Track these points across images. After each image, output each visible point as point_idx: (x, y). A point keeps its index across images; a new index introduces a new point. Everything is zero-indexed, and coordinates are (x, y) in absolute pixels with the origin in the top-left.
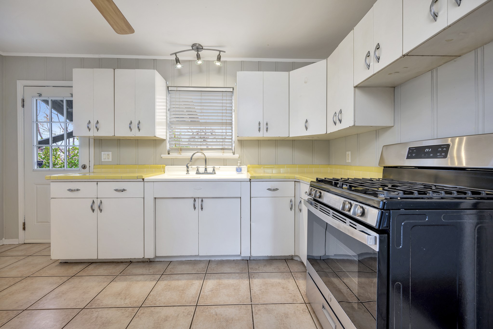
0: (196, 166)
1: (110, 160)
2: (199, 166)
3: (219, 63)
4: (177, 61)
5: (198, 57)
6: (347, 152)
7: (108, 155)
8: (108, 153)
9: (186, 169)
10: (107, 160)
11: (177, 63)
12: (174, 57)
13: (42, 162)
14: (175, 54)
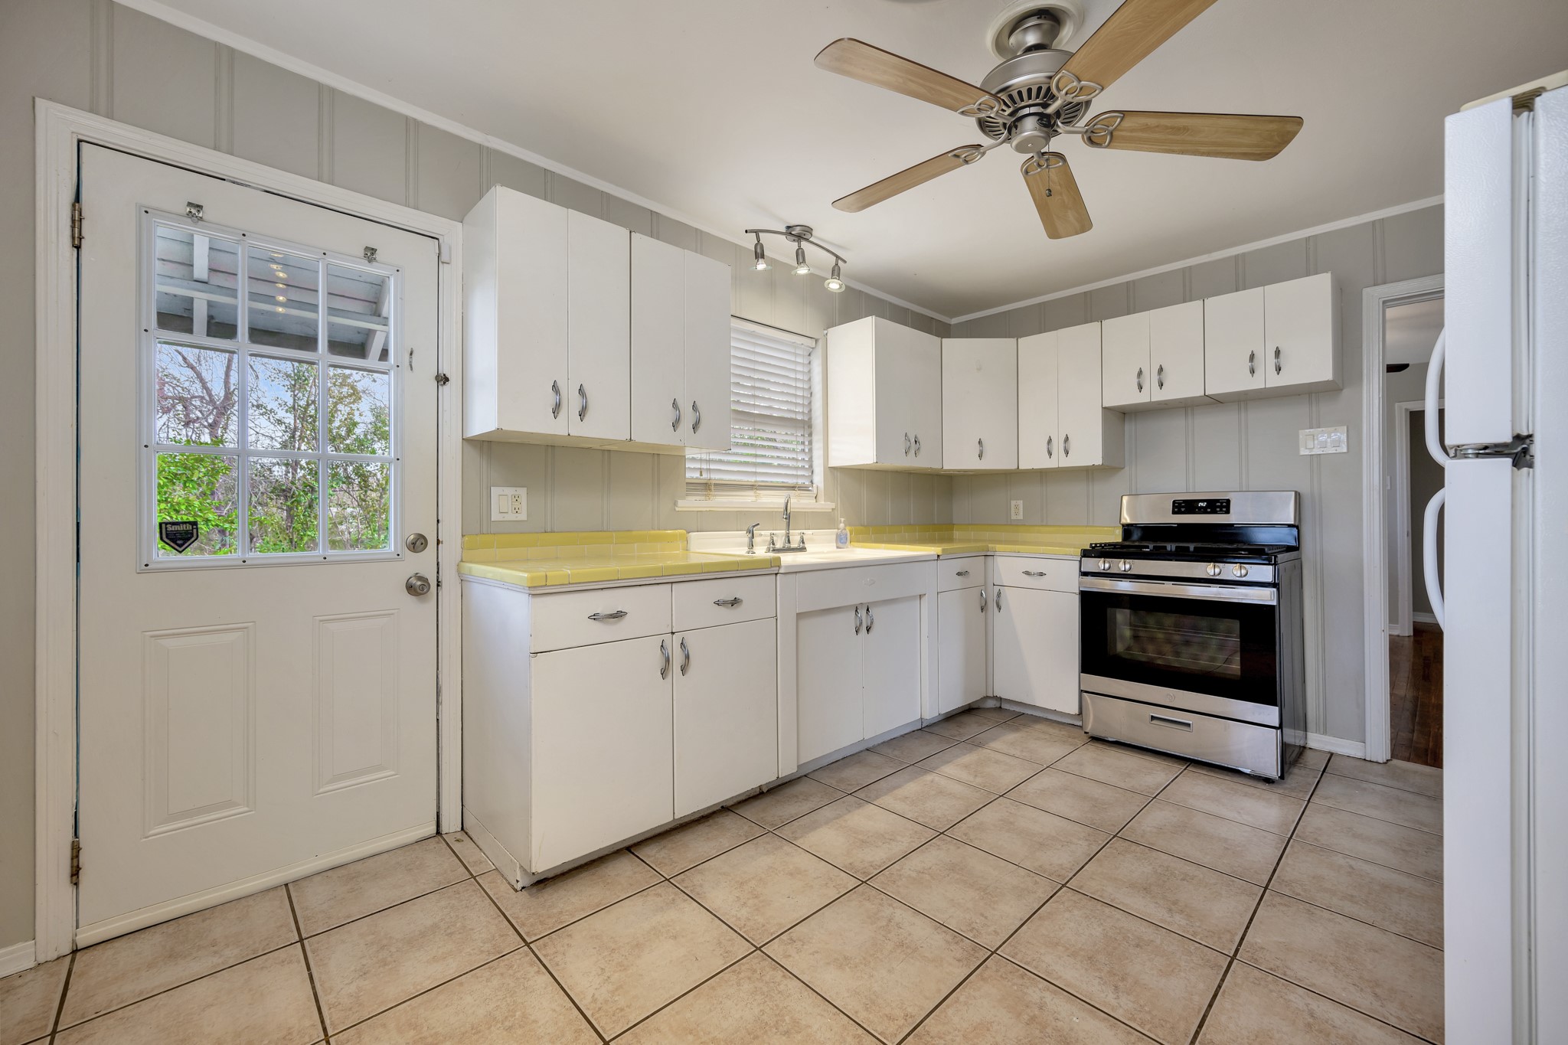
0: (768, 533)
1: (523, 516)
2: (774, 532)
3: (836, 283)
4: (759, 254)
5: (801, 257)
6: (1013, 503)
7: (516, 498)
8: (515, 493)
9: (746, 540)
10: (511, 517)
11: (757, 257)
12: (750, 242)
13: (189, 527)
14: (757, 232)
